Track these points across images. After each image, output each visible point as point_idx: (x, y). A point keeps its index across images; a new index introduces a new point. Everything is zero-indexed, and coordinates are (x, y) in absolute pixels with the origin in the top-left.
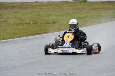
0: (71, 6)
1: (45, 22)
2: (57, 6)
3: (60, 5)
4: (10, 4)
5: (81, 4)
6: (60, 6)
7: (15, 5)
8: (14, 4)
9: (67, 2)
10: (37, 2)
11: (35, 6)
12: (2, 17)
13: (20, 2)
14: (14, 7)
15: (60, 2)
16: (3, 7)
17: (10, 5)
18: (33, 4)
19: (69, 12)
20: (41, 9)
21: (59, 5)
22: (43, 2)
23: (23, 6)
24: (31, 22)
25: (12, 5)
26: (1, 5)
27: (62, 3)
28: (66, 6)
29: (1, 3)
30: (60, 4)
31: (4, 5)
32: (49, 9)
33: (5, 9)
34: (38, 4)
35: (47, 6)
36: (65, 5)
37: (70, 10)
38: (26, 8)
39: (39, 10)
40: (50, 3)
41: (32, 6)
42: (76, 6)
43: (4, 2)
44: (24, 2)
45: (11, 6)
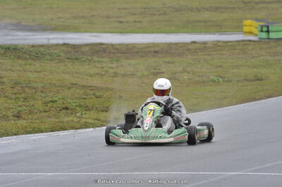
0: (262, 48)
1: (243, 78)
2: (235, 49)
3: (240, 47)
4: (146, 47)
5: (279, 45)
6: (241, 50)
7: (157, 49)
8: (153, 47)
9: (250, 41)
10: (195, 42)
11: (196, 51)
12: (161, 71)
13: (165, 44)
14: (156, 52)
15: (239, 41)
16: (137, 52)
17: (148, 50)
18: (190, 47)
19: (267, 60)
20: (209, 55)
21: (237, 47)
22: (205, 43)
23: (173, 51)
24: (220, 79)
25: (152, 49)
26: (131, 49)
27: (241, 43)
28: (253, 49)
29: (130, 46)
30: (239, 45)
31: (136, 50)
32: (223, 54)
33: (142, 56)
34: (198, 46)
35: (217, 51)
36: (250, 47)
37: (262, 56)
38: (180, 55)
39: (207, 57)
40: (219, 44)
41: (188, 50)
42: (270, 48)
43: (134, 44)
44: (172, 44)
45: (150, 51)
